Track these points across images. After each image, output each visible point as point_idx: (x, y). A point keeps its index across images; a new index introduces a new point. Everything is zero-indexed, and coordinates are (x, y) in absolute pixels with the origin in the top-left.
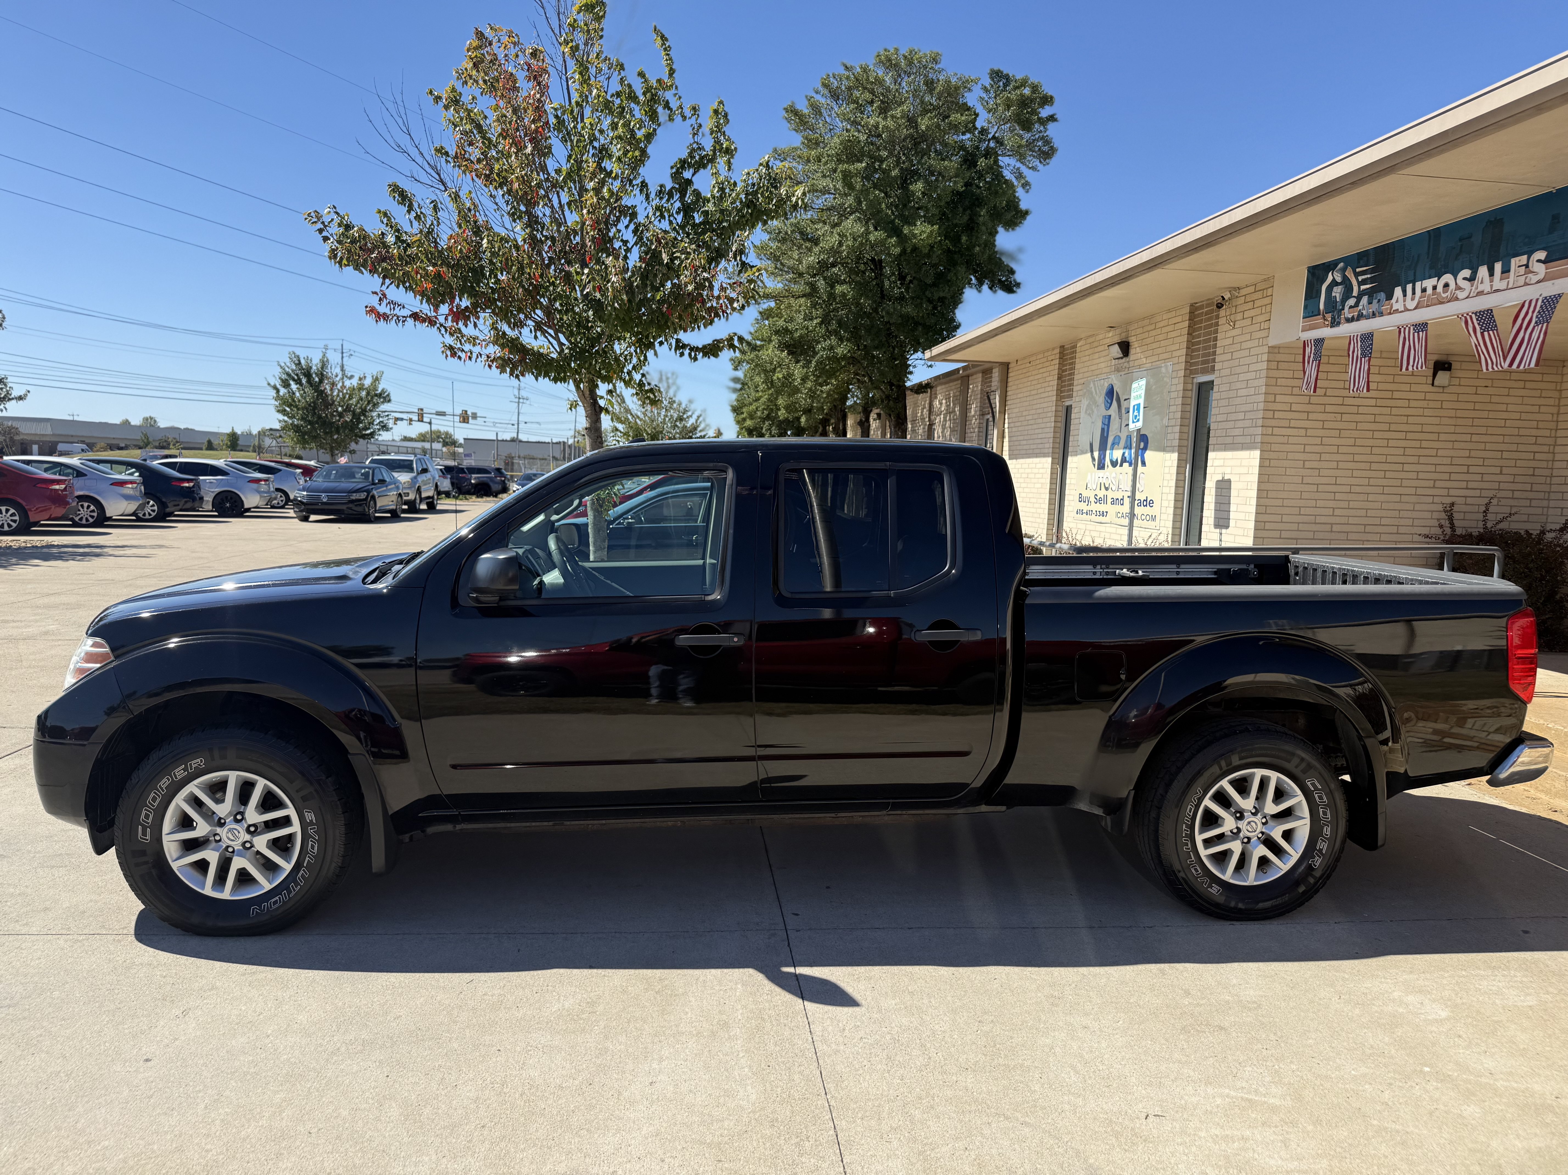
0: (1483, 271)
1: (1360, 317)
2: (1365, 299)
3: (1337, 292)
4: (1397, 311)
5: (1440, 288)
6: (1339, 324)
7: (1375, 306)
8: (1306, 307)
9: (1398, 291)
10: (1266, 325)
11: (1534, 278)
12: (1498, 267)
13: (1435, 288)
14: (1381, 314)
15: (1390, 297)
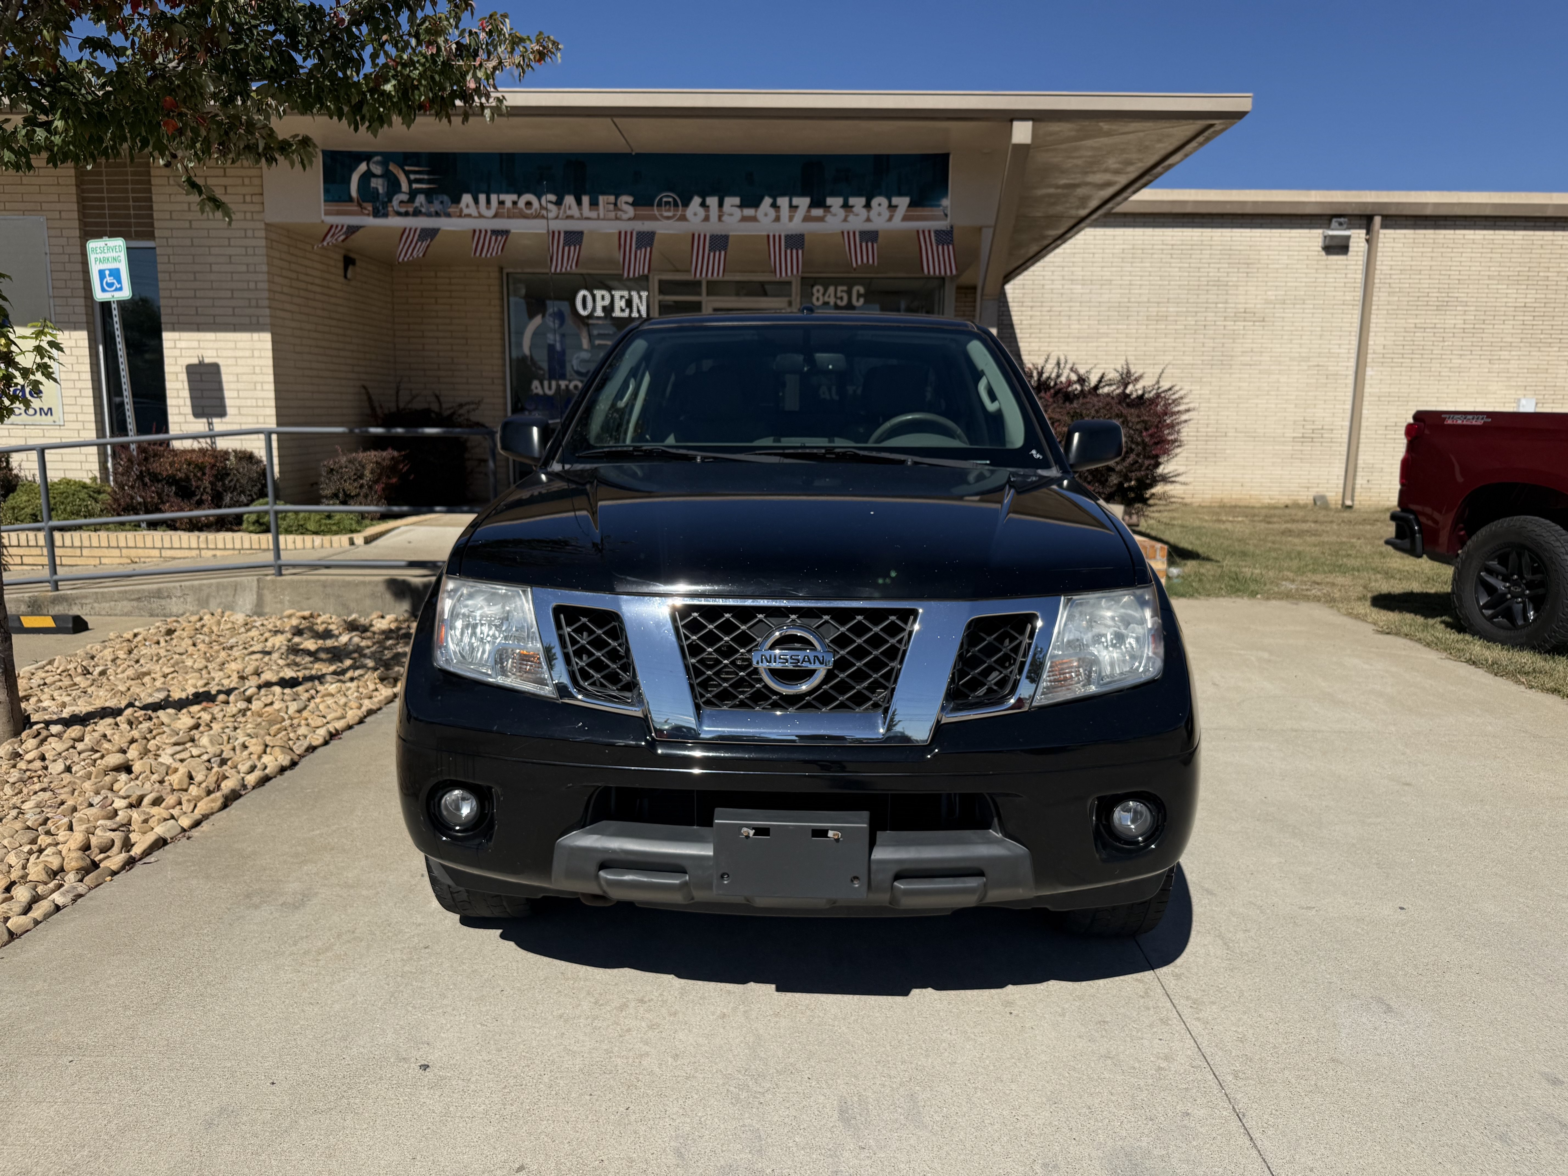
0: (569, 200)
1: (417, 213)
2: (421, 199)
3: (378, 184)
4: (469, 216)
5: (521, 204)
6: (386, 215)
7: (436, 206)
8: (326, 191)
9: (467, 198)
10: (256, 199)
11: (625, 216)
12: (586, 199)
13: (515, 203)
14: (448, 215)
15: (457, 200)
